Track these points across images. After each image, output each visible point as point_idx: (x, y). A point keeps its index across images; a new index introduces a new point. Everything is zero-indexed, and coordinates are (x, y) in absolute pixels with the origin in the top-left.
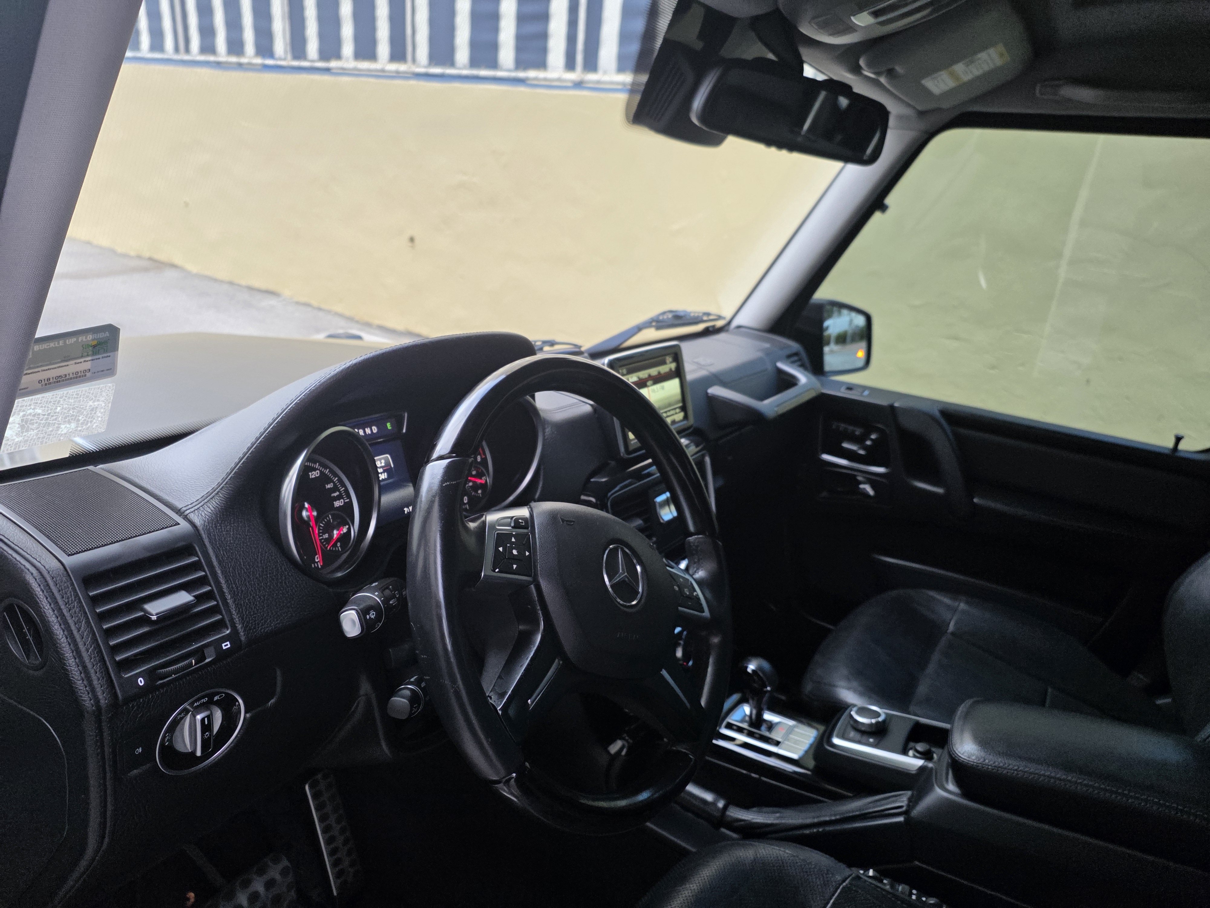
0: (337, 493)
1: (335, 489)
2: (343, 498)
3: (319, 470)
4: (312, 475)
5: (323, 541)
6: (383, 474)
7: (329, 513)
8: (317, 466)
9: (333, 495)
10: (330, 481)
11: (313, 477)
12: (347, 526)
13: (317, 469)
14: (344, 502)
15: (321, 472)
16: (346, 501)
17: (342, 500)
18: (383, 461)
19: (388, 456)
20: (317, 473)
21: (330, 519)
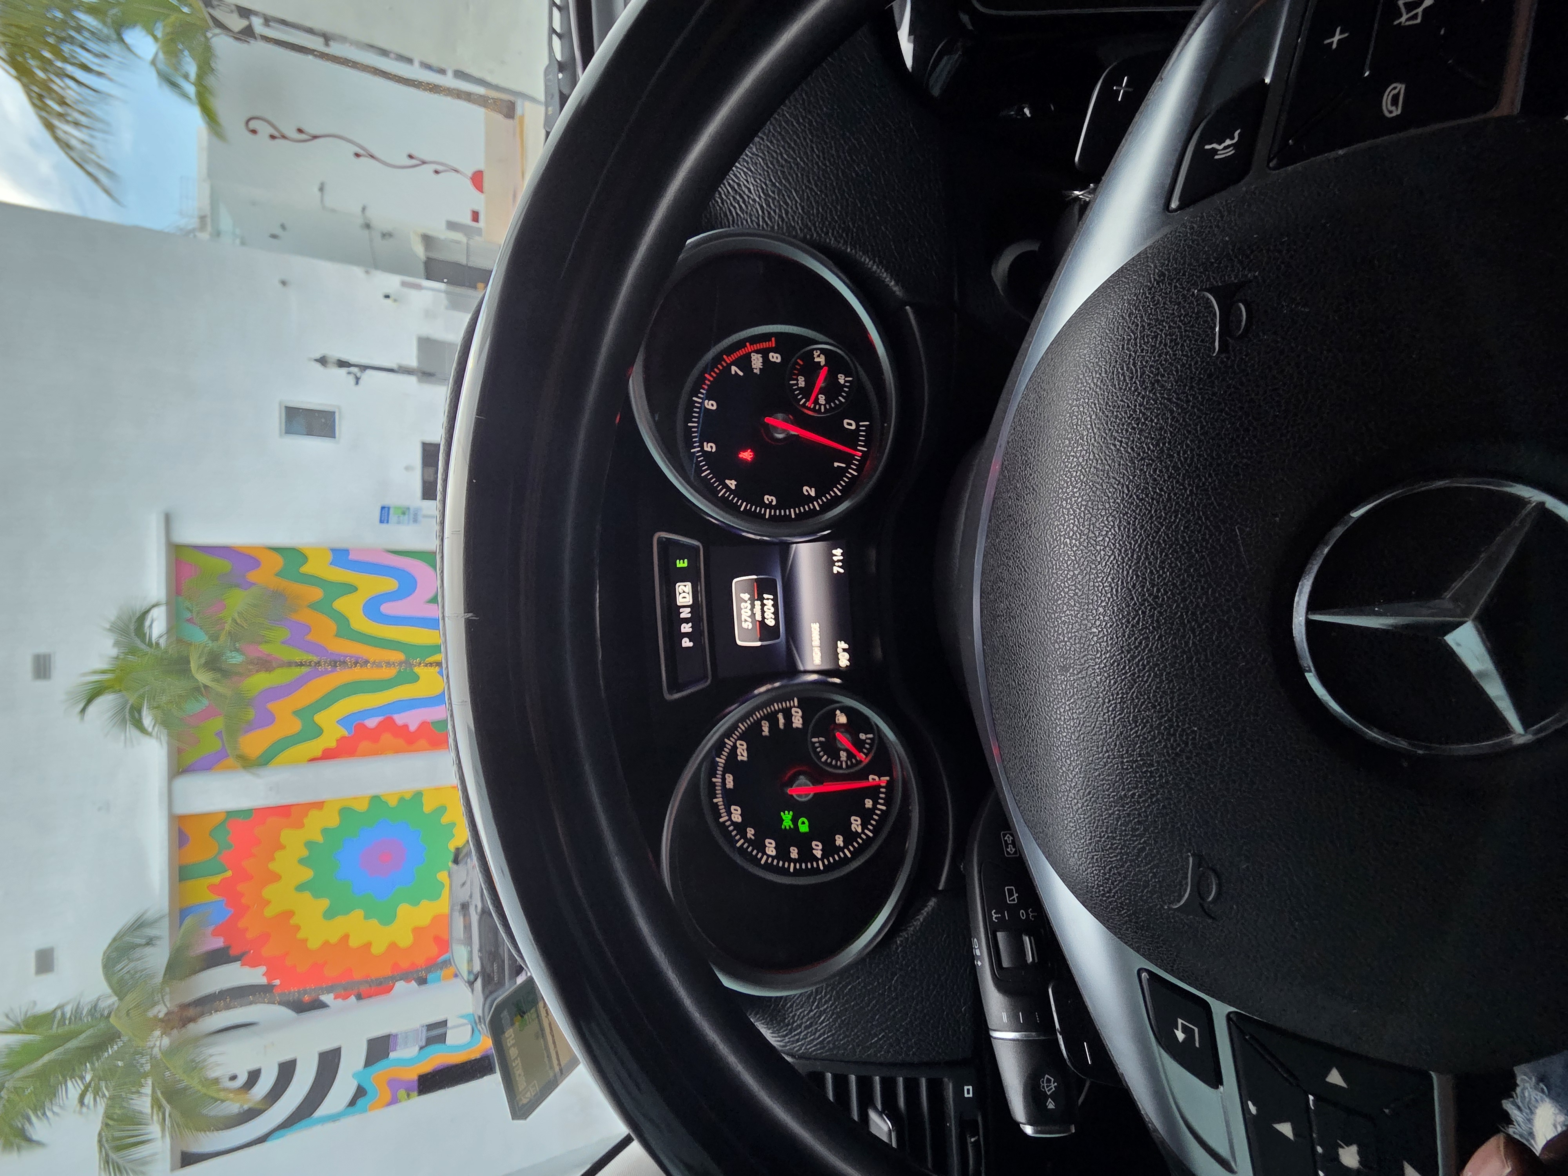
0: (780, 716)
1: (772, 718)
2: (791, 708)
3: (736, 740)
4: (742, 755)
5: (849, 763)
6: (765, 602)
7: (809, 740)
8: (729, 743)
9: (781, 726)
10: (758, 724)
11: (745, 754)
12: (838, 712)
13: (735, 744)
14: (798, 707)
15: (739, 739)
16: (796, 704)
17: (793, 710)
18: (742, 595)
19: (735, 580)
20: (741, 745)
21: (819, 742)
